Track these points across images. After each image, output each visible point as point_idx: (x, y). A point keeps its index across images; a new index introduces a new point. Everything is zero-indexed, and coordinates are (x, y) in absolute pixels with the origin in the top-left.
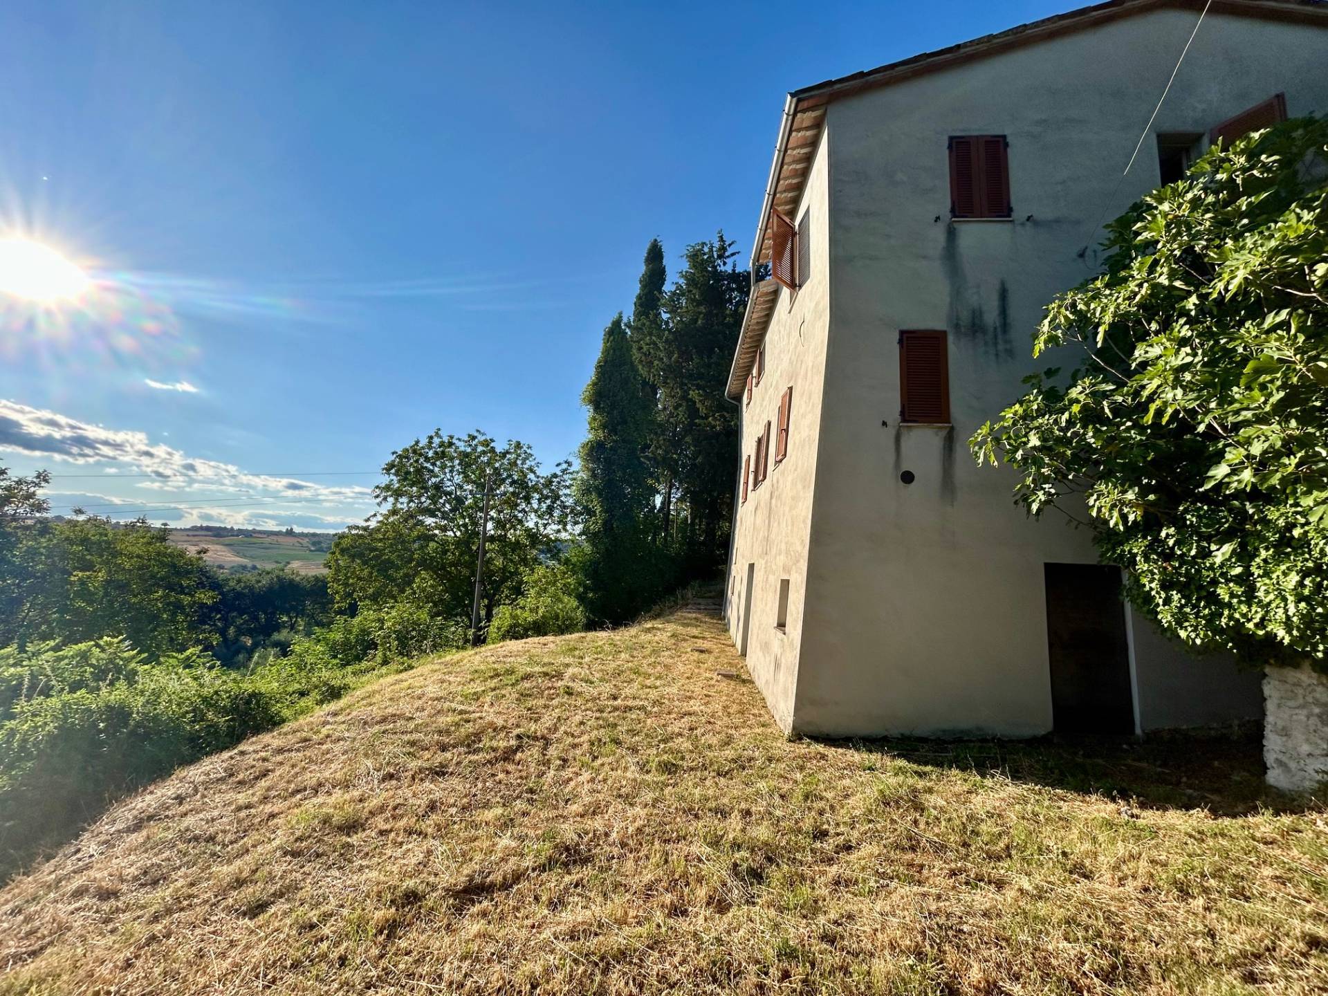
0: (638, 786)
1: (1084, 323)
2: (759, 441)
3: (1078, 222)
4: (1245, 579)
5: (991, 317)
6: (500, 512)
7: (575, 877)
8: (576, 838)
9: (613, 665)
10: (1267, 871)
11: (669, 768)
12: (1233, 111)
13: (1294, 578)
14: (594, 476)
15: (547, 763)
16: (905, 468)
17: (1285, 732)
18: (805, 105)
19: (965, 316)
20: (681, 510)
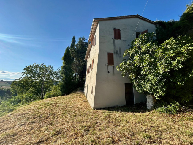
0: (70, 120)
1: (129, 53)
2: (89, 67)
3: (128, 41)
4: (145, 85)
5: (119, 52)
6: (47, 77)
7: (59, 136)
8: (59, 130)
9: (66, 101)
10: (147, 119)
11: (75, 116)
12: (143, 31)
13: (149, 84)
15: (54, 118)
16: (108, 71)
17: (148, 102)
18: (95, 21)
19: (116, 51)
20: (78, 76)
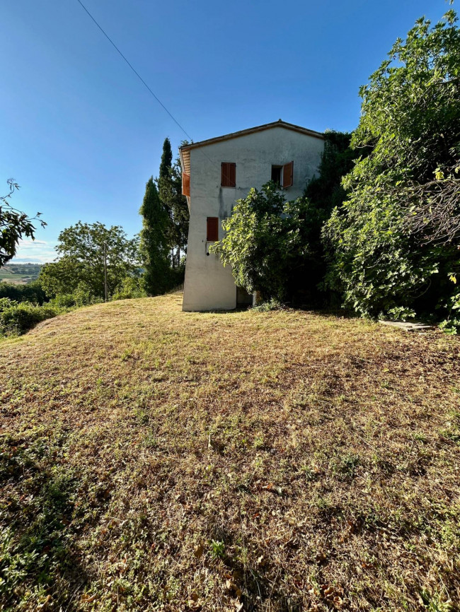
6: (111, 256)
14: (146, 243)
